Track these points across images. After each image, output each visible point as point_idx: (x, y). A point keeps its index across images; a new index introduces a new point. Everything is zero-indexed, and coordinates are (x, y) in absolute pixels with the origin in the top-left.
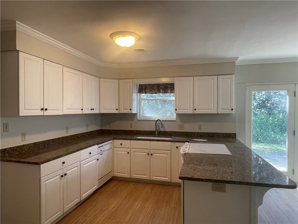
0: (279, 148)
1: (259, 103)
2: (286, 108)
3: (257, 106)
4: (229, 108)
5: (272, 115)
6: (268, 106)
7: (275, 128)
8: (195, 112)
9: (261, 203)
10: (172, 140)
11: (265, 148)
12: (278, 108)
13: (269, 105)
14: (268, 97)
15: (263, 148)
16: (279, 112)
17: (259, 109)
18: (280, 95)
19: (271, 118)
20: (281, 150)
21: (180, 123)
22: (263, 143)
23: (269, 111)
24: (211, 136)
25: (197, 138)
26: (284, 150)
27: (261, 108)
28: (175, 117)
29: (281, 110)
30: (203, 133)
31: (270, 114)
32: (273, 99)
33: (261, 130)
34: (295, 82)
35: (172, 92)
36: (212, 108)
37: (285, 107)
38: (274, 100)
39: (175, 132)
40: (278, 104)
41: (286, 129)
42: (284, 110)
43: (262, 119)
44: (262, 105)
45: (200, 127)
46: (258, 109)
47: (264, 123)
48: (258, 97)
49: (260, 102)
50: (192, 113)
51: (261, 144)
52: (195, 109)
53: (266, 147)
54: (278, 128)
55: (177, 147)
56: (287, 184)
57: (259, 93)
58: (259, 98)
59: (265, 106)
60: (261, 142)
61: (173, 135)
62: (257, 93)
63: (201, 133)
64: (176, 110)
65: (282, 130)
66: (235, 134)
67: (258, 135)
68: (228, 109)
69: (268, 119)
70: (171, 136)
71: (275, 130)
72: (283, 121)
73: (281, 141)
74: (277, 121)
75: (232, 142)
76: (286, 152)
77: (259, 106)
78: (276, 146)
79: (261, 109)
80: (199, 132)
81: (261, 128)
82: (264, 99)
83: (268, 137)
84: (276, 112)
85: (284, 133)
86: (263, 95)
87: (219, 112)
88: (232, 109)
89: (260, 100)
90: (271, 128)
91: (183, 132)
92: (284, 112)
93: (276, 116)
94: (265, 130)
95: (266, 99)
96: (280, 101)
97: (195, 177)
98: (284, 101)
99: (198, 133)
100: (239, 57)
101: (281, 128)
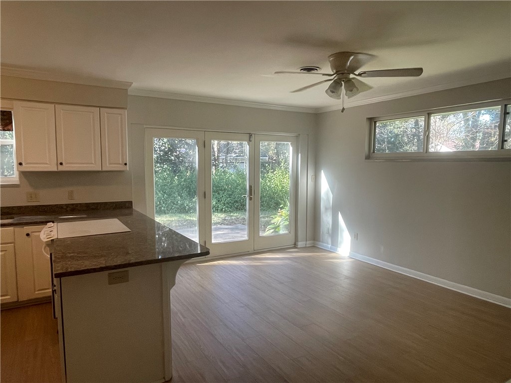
0: (188, 218)
1: (160, 156)
2: (195, 163)
3: (158, 160)
4: (121, 163)
5: (179, 172)
6: (172, 160)
7: (182, 191)
8: (61, 168)
9: (174, 284)
10: (15, 222)
11: (170, 221)
12: (185, 162)
13: (173, 158)
14: (171, 146)
15: (168, 221)
16: (187, 169)
17: (160, 164)
18: (187, 144)
19: (176, 177)
20: (190, 220)
21: (30, 190)
22: (168, 213)
23: (173, 167)
24: (93, 209)
25: (67, 213)
26: (194, 220)
27: (163, 163)
28: (18, 179)
29: (189, 166)
30: (77, 205)
31: (175, 171)
32: (178, 149)
33: (164, 196)
34: (205, 129)
35: (6, 129)
36: (93, 162)
37: (192, 162)
38: (179, 151)
39: (20, 208)
40: (185, 158)
41: (195, 192)
42: (192, 165)
43: (165, 179)
44: (164, 158)
45: (71, 194)
46: (158, 165)
47: (168, 185)
48: (158, 146)
49: (162, 153)
50: (55, 169)
51: (165, 216)
52: (61, 164)
53: (171, 219)
54: (186, 190)
55: (28, 235)
56: (199, 252)
57: (159, 140)
58: (159, 148)
59: (168, 159)
60: (165, 213)
61: (14, 214)
62: (157, 140)
63: (73, 204)
64: (20, 164)
65: (191, 194)
66: (131, 203)
67: (160, 202)
68: (119, 164)
69: (172, 178)
70: (9, 216)
71: (181, 194)
72: (192, 182)
73: (190, 209)
74: (185, 181)
75: (126, 215)
76: (197, 222)
77: (161, 160)
78: (184, 216)
79: (163, 165)
80: (69, 204)
81: (165, 193)
82: (166, 150)
83: (174, 204)
84: (182, 168)
85: (194, 198)
86: (165, 144)
87: (104, 169)
88: (126, 164)
89: (160, 151)
90: (178, 192)
91: (36, 206)
92: (192, 169)
93: (182, 174)
94: (169, 195)
95: (169, 150)
96: (187, 153)
97: (82, 269)
98: (192, 153)
99: (67, 205)
100: (132, 83)
101: (189, 191)
